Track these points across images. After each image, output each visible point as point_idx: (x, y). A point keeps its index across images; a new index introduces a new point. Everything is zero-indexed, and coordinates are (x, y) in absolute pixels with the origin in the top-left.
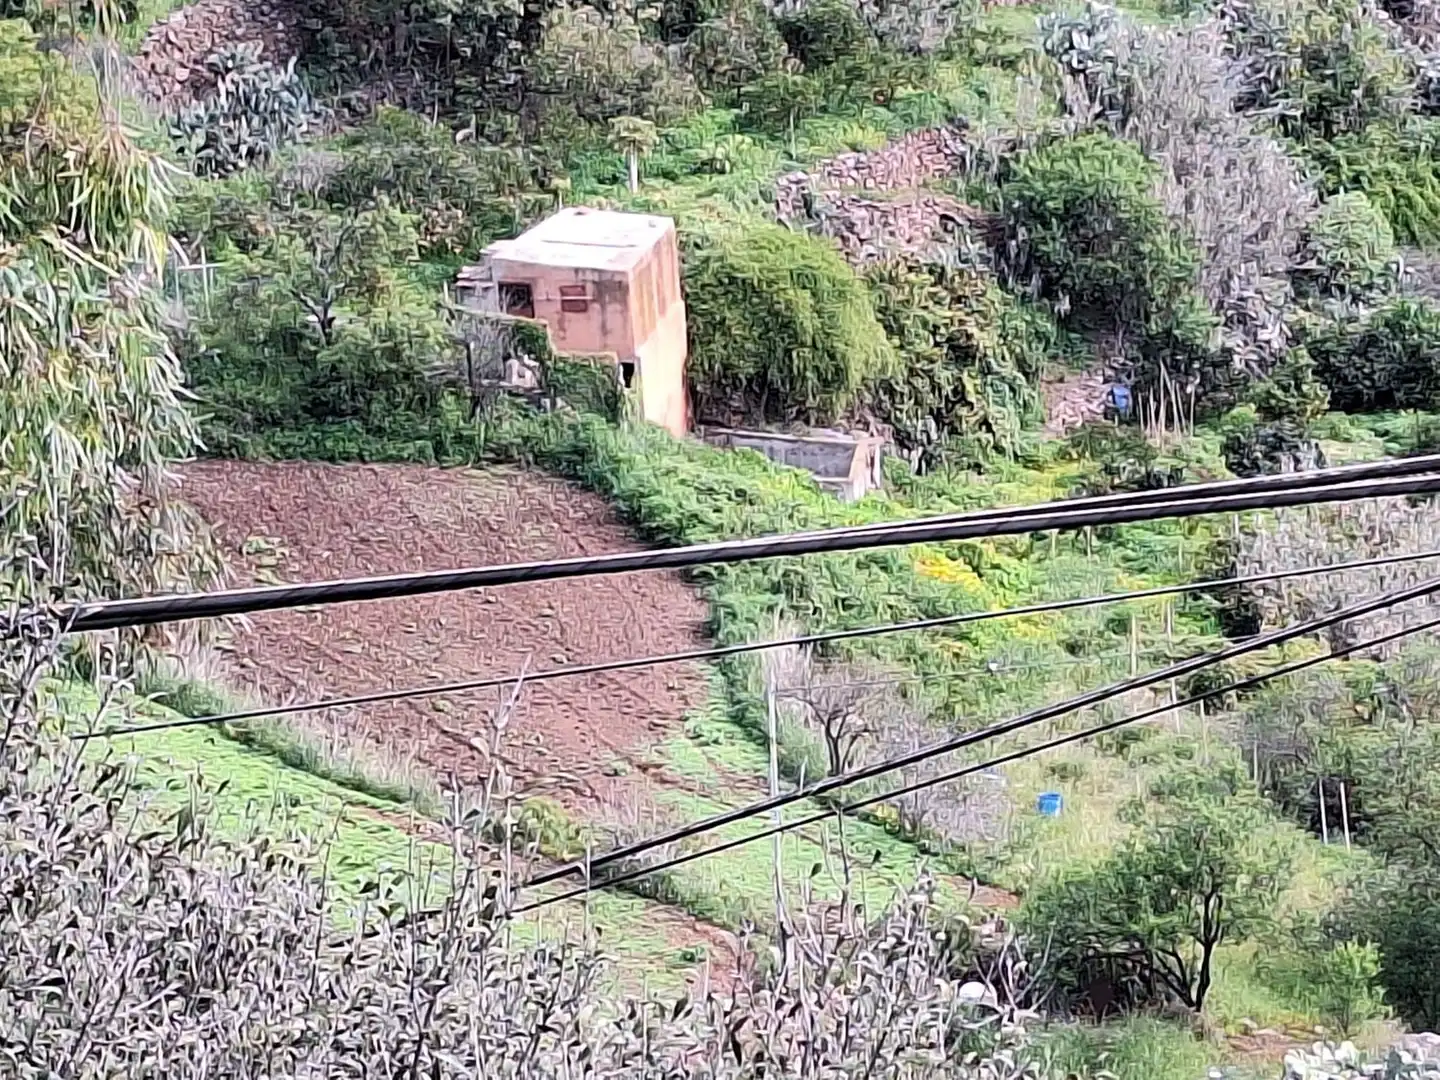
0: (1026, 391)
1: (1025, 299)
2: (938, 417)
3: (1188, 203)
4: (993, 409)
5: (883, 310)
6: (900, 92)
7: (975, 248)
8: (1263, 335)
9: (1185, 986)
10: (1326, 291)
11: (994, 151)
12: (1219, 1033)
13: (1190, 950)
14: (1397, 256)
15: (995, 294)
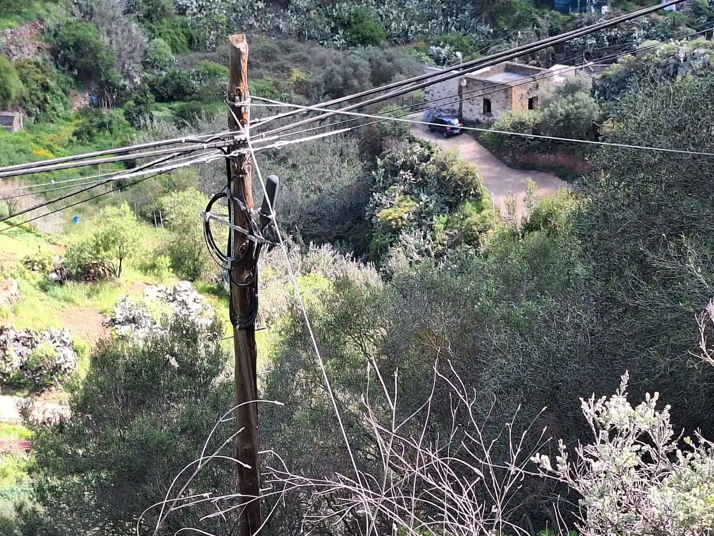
0: (65, 99)
1: (64, 72)
2: (39, 107)
3: (111, 43)
4: (56, 105)
5: (21, 76)
6: (23, 10)
7: (47, 57)
8: (135, 80)
9: (115, 272)
10: (153, 67)
11: (52, 28)
12: (125, 284)
13: (116, 261)
14: (173, 57)
15: (55, 70)
